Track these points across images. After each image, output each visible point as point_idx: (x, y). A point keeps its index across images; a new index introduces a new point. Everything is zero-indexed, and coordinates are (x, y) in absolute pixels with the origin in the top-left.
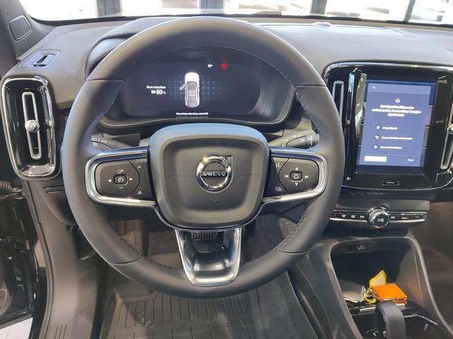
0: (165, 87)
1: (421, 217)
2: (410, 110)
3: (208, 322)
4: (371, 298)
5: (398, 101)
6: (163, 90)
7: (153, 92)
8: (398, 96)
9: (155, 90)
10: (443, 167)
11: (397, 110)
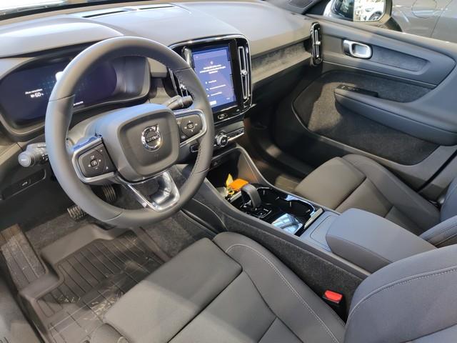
0: (41, 90)
1: (242, 132)
2: (220, 67)
3: (122, 272)
4: (231, 192)
5: (212, 63)
6: (41, 92)
7: (32, 96)
8: (211, 59)
9: (34, 94)
10: (245, 98)
11: (212, 69)
